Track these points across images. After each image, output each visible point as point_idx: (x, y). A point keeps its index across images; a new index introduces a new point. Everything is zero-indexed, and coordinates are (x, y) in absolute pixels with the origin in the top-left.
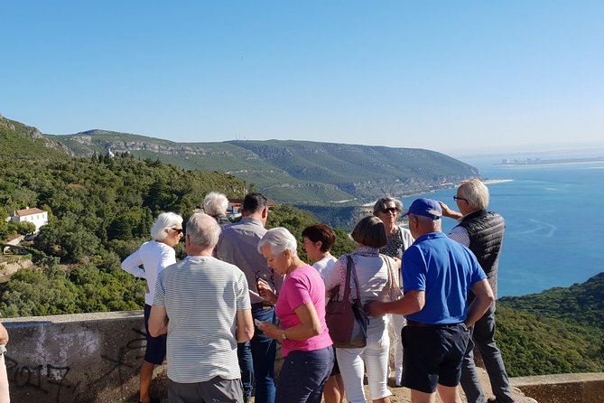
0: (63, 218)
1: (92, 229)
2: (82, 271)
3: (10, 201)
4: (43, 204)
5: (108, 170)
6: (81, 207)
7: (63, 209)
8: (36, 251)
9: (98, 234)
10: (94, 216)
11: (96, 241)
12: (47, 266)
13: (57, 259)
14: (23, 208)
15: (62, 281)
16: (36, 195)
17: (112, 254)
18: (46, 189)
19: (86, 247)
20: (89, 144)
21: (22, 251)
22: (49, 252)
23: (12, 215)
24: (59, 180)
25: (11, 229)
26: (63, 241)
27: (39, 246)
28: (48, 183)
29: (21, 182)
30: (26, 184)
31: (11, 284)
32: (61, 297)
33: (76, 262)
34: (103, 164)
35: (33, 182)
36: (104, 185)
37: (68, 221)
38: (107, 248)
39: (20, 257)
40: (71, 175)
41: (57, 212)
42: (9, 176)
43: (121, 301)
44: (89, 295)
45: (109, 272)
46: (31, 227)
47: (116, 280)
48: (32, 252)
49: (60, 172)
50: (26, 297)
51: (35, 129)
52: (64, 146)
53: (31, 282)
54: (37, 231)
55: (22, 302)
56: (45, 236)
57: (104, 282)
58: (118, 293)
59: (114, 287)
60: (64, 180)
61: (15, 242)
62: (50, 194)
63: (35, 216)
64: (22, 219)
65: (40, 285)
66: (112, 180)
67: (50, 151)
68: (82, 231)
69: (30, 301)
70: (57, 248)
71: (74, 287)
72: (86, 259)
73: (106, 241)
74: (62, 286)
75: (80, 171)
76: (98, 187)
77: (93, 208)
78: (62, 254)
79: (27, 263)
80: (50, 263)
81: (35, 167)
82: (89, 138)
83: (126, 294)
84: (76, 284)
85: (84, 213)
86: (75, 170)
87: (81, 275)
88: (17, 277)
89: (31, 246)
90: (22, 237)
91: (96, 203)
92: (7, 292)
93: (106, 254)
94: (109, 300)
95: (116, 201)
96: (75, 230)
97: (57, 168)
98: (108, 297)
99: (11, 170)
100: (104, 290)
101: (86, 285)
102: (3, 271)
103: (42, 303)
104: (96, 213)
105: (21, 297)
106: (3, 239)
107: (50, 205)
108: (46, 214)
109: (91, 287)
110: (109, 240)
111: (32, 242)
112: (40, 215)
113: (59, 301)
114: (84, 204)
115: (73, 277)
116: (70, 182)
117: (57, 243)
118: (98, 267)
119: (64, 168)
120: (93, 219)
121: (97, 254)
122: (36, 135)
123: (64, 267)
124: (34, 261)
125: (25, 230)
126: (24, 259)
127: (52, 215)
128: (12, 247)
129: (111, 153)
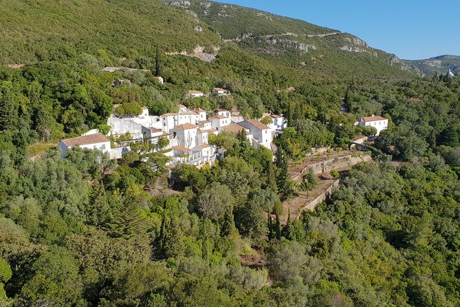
0: (400, 125)
1: (423, 135)
2: (409, 168)
3: (360, 110)
4: (385, 113)
5: (446, 87)
6: (417, 117)
7: (401, 118)
8: (375, 149)
9: (428, 140)
10: (427, 124)
11: (425, 145)
12: (381, 161)
13: (390, 157)
14: (370, 116)
15: (391, 175)
16: (381, 106)
17: (439, 156)
18: (390, 102)
19: (415, 149)
20: (439, 67)
21: (364, 148)
22: (385, 150)
23: (360, 121)
24: (402, 95)
25: (357, 131)
26: (397, 143)
27: (378, 145)
28: (393, 97)
29: (372, 95)
30: (375, 98)
31: (351, 173)
32: (389, 187)
33: (407, 160)
34: (442, 82)
35: (381, 95)
36: (439, 100)
37: (404, 127)
38: (435, 151)
39: (362, 153)
40: (413, 91)
41: (396, 120)
42: (363, 91)
43: (441, 196)
44: (413, 188)
45: (433, 171)
46: (374, 130)
47: (438, 179)
48: (372, 150)
49: (403, 88)
50: (361, 183)
51: (394, 55)
52: (417, 69)
53: (367, 172)
54: (378, 134)
55: (357, 186)
56: (383, 139)
57: (428, 179)
58: (438, 189)
59: (436, 184)
60: (406, 95)
61: (360, 141)
62: (392, 106)
63: (377, 122)
64: (367, 124)
65: (373, 175)
66: (447, 96)
67: (404, 73)
68: (414, 136)
69: (363, 186)
70: (392, 148)
71: (401, 179)
72: (415, 159)
73: (434, 146)
74: (391, 177)
75: (421, 88)
76: (434, 101)
77: (427, 118)
78: (396, 153)
79: (367, 158)
80: (384, 159)
81: (385, 84)
82: (439, 62)
83: (445, 191)
84: (404, 178)
85: (418, 121)
86: (418, 86)
87: (409, 171)
88: (357, 167)
89: (372, 145)
90: (366, 138)
91: (430, 114)
92: (347, 178)
93: (433, 156)
94: (431, 194)
95: (449, 113)
96: (407, 135)
97: (402, 85)
98: (430, 191)
99: (366, 87)
100: (427, 186)
101: (412, 179)
102: (348, 162)
103: (374, 189)
104: (429, 122)
105: (357, 183)
106: (351, 138)
107: (391, 114)
108: (386, 121)
109: (416, 182)
110: (437, 145)
111: (373, 142)
112: (382, 121)
113: (388, 189)
114: (419, 114)
115: (402, 172)
116: (411, 97)
117: (392, 144)
118: (424, 166)
119: (408, 85)
120: (426, 127)
121: (424, 156)
122: (394, 60)
123: (396, 164)
124: (373, 157)
125: (368, 133)
126: (364, 155)
127: (391, 122)
128: (357, 145)
129: (451, 73)
